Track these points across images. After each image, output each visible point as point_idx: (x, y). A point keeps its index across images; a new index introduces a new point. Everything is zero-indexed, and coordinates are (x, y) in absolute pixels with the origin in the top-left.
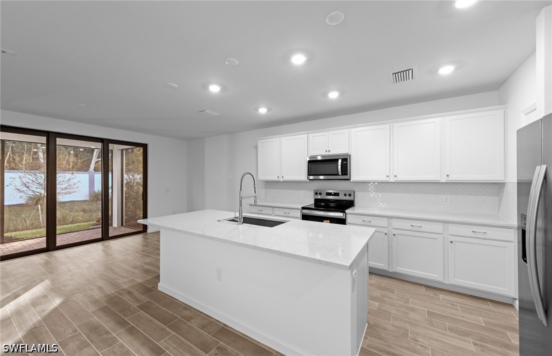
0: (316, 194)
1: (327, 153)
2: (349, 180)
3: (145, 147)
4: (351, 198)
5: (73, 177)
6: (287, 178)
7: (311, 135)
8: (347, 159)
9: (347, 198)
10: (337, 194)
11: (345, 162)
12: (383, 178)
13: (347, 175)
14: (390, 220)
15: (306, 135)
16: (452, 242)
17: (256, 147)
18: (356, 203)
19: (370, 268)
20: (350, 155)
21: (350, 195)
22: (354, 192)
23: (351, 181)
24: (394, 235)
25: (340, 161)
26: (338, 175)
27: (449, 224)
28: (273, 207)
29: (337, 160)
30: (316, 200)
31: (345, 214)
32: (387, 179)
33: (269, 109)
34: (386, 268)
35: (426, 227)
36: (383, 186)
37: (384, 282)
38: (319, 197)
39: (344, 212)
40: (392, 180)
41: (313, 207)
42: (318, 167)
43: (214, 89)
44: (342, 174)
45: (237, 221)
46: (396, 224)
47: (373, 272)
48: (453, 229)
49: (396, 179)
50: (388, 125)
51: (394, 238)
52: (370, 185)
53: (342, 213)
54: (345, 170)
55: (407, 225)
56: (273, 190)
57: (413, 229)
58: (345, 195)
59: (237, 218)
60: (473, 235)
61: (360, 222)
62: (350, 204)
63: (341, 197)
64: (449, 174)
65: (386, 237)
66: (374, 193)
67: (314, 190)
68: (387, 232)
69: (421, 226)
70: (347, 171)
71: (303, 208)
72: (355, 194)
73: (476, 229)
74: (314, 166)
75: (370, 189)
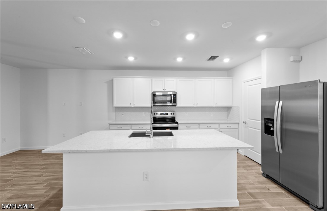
0: (154, 114)
1: (164, 91)
2: (176, 106)
4: (174, 116)
6: (137, 105)
7: (154, 79)
8: (176, 94)
9: (172, 116)
10: (167, 114)
11: (175, 96)
12: (192, 105)
13: (176, 103)
14: (199, 125)
15: (151, 79)
16: (221, 132)
18: (176, 118)
21: (174, 114)
23: (177, 106)
25: (172, 96)
26: (171, 103)
27: (220, 124)
28: (131, 124)
31: (178, 124)
32: (194, 106)
33: (136, 58)
38: (156, 116)
44: (173, 103)
49: (197, 105)
50: (194, 79)
53: (176, 124)
56: (122, 113)
57: (208, 128)
58: (171, 114)
60: (227, 128)
61: (186, 127)
63: (169, 115)
64: (217, 103)
69: (211, 127)
70: (176, 101)
72: (176, 114)
73: (228, 125)
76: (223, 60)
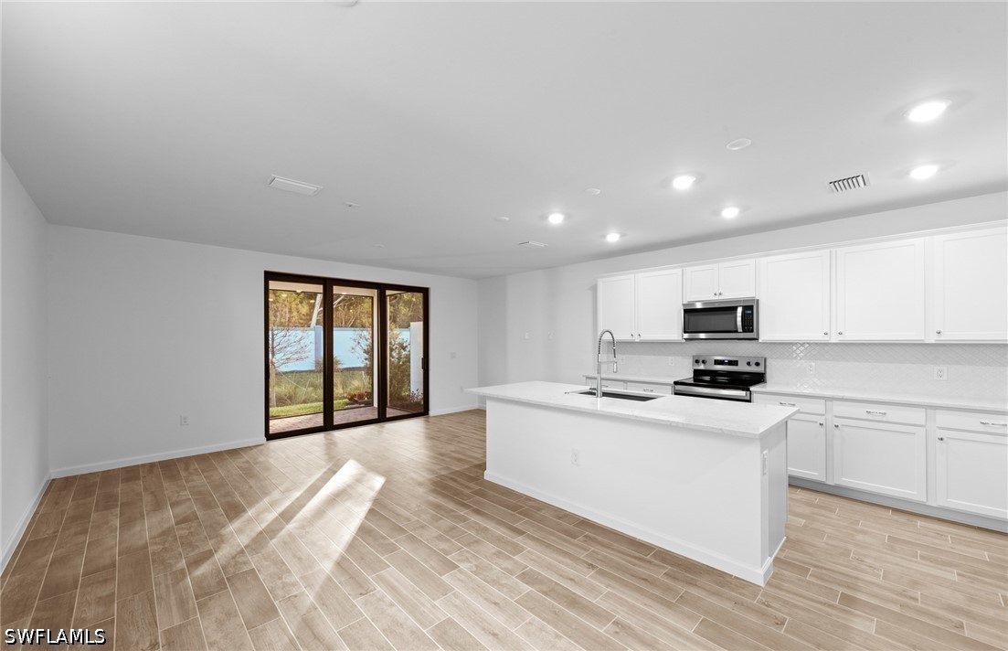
0: (697, 362)
1: (717, 298)
2: (756, 339)
3: (425, 292)
4: (759, 369)
5: (305, 335)
6: (646, 337)
7: (688, 270)
8: (752, 306)
9: (753, 369)
10: (734, 363)
11: (749, 312)
12: (818, 336)
13: (752, 331)
14: (828, 403)
15: (680, 270)
16: (942, 439)
17: (594, 289)
18: (768, 377)
19: (791, 477)
20: (758, 300)
21: (757, 364)
22: (765, 360)
23: (760, 341)
24: (837, 426)
25: (740, 310)
26: (736, 332)
27: (937, 411)
28: (625, 381)
29: (735, 309)
30: (696, 372)
31: (748, 393)
32: (826, 339)
33: (622, 235)
34: (822, 479)
35: (894, 414)
36: (819, 349)
37: (817, 499)
38: (702, 367)
39: (748, 390)
40: (834, 339)
41: (692, 381)
42: (700, 319)
43: (556, 219)
44: (744, 331)
45: (594, 394)
46: (839, 409)
47: (795, 484)
48: (943, 418)
49: (841, 338)
50: (828, 251)
51: (837, 431)
52: (794, 348)
53: (743, 390)
54: (749, 324)
55: (859, 411)
56: (621, 356)
57: (870, 417)
58: (749, 364)
59: (594, 389)
60: (982, 428)
62: (759, 378)
63: (742, 367)
64: (941, 330)
65: (822, 430)
66: (803, 361)
67: (694, 356)
68: (823, 422)
69: (885, 414)
70: (752, 326)
71: (676, 383)
72: (767, 364)
73: (988, 419)
74: (693, 318)
75: (795, 355)
76: (908, 173)
